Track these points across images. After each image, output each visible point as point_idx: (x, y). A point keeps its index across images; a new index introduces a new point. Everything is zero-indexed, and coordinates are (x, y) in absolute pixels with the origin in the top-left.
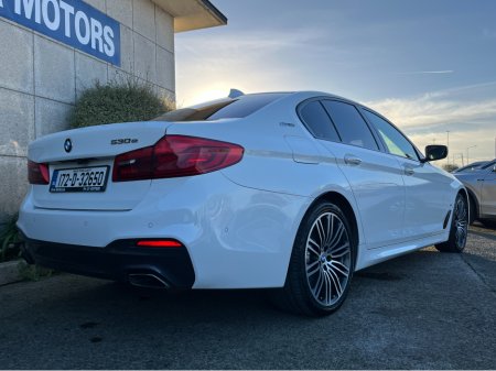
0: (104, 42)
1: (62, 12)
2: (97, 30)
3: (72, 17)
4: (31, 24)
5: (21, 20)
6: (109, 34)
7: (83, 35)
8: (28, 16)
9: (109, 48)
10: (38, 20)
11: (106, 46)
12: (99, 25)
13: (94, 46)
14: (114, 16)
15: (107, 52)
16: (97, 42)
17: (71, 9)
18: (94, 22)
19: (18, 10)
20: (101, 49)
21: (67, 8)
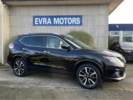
0: (76, 21)
1: (64, 20)
2: (74, 20)
3: (67, 20)
4: (57, 25)
5: (55, 25)
6: (78, 19)
7: (70, 22)
8: (56, 24)
9: (78, 22)
10: (59, 24)
11: (77, 22)
12: (75, 18)
13: (73, 24)
14: (80, 15)
15: (77, 23)
16: (74, 22)
17: (67, 18)
18: (73, 18)
19: (54, 24)
20: (75, 24)
21: (66, 19)
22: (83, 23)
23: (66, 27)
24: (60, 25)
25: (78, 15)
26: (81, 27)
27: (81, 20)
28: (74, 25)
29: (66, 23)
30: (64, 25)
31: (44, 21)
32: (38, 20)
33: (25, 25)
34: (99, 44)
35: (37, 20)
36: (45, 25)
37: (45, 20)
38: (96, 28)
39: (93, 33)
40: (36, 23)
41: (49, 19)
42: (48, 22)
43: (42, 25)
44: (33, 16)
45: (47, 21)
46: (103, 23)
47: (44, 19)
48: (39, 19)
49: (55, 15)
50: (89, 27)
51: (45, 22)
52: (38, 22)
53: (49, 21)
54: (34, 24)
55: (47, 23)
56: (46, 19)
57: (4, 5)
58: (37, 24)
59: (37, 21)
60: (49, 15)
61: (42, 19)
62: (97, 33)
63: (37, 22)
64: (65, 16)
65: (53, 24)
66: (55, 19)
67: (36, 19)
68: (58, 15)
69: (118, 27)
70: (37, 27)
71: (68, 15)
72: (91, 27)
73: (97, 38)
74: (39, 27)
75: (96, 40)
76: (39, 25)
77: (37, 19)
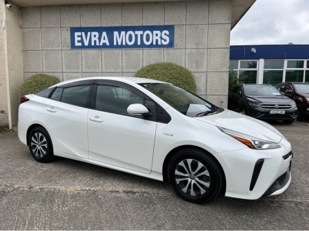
0: (161, 38)
1: (136, 36)
2: (157, 35)
3: (142, 36)
4: (122, 46)
5: (118, 47)
7: (148, 40)
9: (165, 40)
10: (124, 44)
11: (163, 41)
12: (158, 32)
14: (170, 24)
15: (164, 43)
16: (157, 41)
17: (142, 32)
18: (155, 32)
19: (115, 44)
20: (159, 43)
21: (139, 33)
22: (175, 42)
23: (139, 51)
24: (127, 46)
25: (166, 24)
26: (171, 50)
27: (171, 36)
28: (157, 46)
29: (139, 43)
30: (135, 46)
31: (93, 39)
32: (81, 36)
33: (55, 49)
34: (209, 87)
35: (78, 36)
36: (95, 47)
37: (95, 36)
38: (204, 53)
39: (197, 63)
40: (77, 44)
41: (104, 34)
42: (102, 41)
43: (90, 46)
44: (71, 28)
45: (100, 39)
46: (219, 42)
47: (93, 33)
48: (83, 33)
49: (117, 25)
50: (188, 51)
51: (95, 41)
52: (82, 41)
53: (104, 39)
54: (73, 46)
55: (99, 43)
56: (97, 34)
57: (8, 5)
58: (80, 44)
59: (80, 39)
60: (104, 25)
61: (89, 33)
62: (205, 64)
63: (79, 41)
64: (137, 27)
65: (112, 46)
66: (116, 33)
67: (77, 34)
68: (123, 25)
69: (255, 51)
70: (80, 51)
71: (145, 24)
72: (194, 50)
73: (204, 74)
74: (83, 51)
75: (203, 79)
76: (83, 47)
77: (79, 34)
